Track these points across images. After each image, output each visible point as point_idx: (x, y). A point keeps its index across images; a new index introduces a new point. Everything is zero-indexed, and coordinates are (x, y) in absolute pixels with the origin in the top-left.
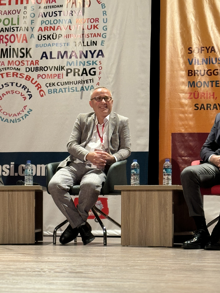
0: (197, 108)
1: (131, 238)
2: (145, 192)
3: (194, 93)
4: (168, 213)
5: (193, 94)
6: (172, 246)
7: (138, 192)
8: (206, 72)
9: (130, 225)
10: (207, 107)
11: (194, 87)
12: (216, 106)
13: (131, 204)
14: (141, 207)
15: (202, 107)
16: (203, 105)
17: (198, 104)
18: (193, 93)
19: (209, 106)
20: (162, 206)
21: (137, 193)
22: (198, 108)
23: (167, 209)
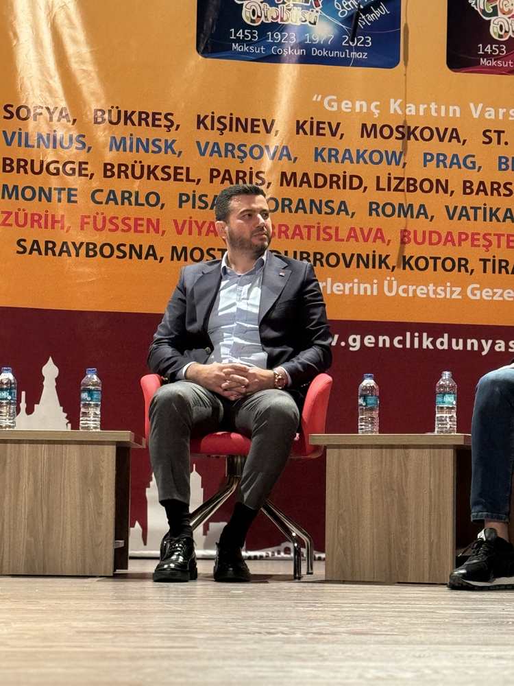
0: (22, 250)
1: (6, 555)
2: (45, 447)
3: (17, 214)
4: (104, 496)
5: (13, 217)
6: (112, 575)
7: (28, 445)
8: (45, 166)
9: (5, 525)
10: (47, 249)
11: (17, 198)
12: (68, 248)
13: (8, 475)
14: (36, 481)
15: (35, 247)
16: (36, 242)
17: (25, 240)
18: (14, 214)
19: (50, 245)
20: (89, 480)
21: (26, 447)
22: (25, 249)
23: (102, 487)
